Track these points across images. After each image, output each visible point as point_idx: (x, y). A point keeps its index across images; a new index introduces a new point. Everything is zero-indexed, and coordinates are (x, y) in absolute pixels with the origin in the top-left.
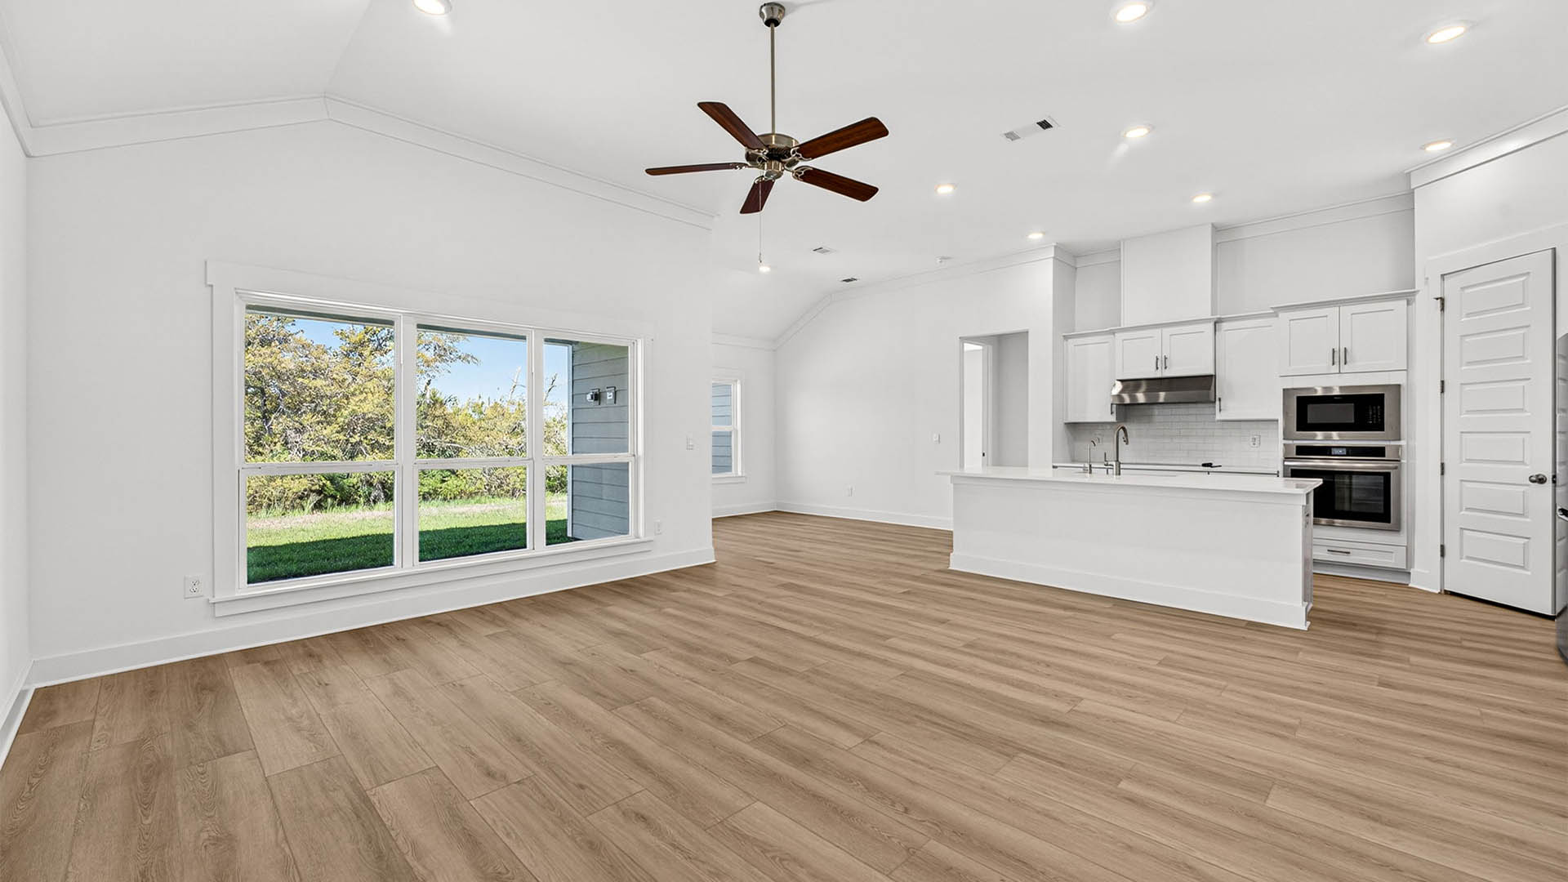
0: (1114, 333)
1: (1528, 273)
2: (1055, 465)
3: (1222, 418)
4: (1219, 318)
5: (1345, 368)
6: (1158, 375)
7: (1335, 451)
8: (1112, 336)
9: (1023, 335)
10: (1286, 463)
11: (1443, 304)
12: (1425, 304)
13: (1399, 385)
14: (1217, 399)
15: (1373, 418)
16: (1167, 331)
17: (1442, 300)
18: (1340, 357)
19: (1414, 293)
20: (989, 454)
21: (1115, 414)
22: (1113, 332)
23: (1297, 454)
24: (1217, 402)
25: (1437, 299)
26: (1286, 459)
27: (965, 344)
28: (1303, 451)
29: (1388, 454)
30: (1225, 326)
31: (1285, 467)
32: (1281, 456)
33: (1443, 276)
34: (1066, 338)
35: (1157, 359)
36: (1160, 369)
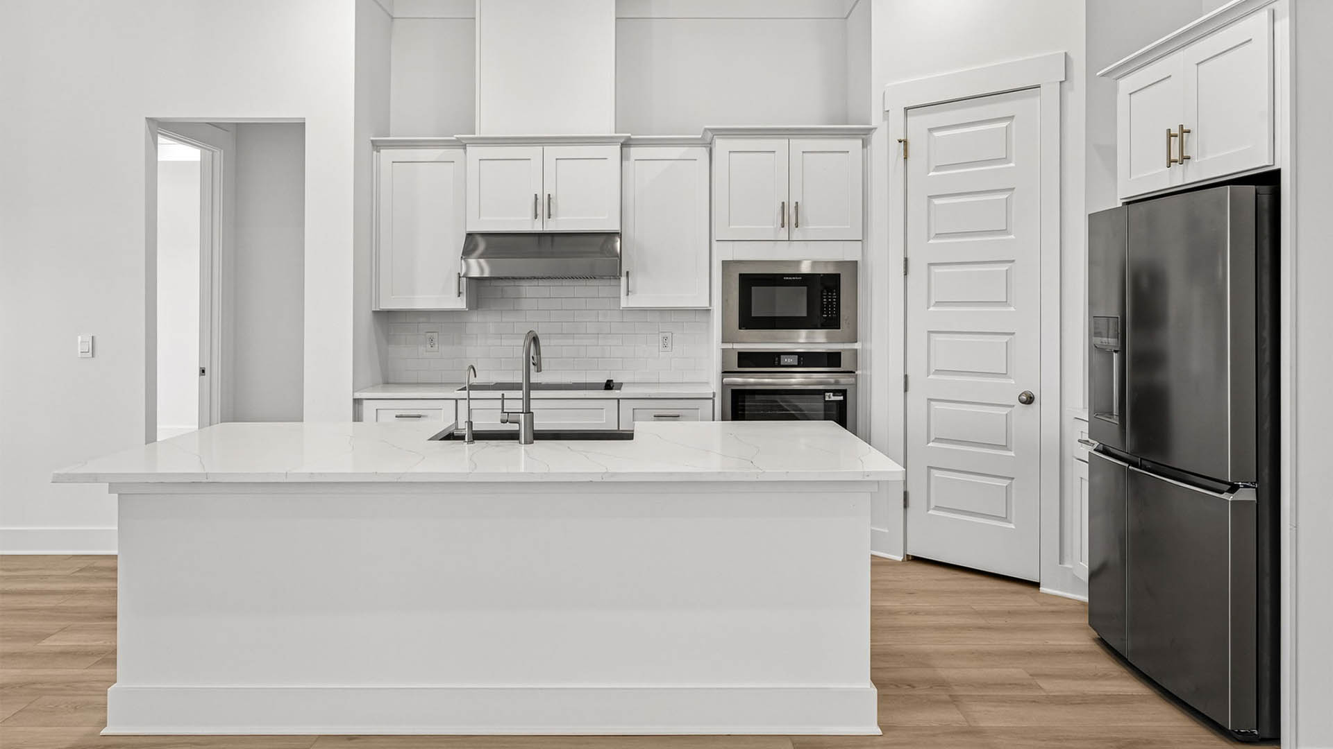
0: (464, 147)
1: (1013, 117)
2: (358, 395)
3: (631, 305)
4: (629, 139)
5: (796, 234)
6: (537, 227)
7: (786, 360)
8: (462, 151)
9: (297, 129)
10: (726, 380)
11: (906, 150)
12: (884, 146)
13: (857, 262)
14: (624, 273)
15: (828, 311)
16: (552, 151)
17: (905, 142)
18: (790, 216)
19: (869, 131)
20: (216, 371)
21: (464, 297)
22: (462, 145)
23: (739, 366)
24: (623, 279)
25: (900, 141)
26: (725, 373)
27: (161, 139)
28: (748, 360)
29: (845, 364)
30: (635, 152)
31: (724, 386)
32: (716, 367)
33: (906, 109)
34: (376, 146)
35: (536, 199)
36: (540, 217)
